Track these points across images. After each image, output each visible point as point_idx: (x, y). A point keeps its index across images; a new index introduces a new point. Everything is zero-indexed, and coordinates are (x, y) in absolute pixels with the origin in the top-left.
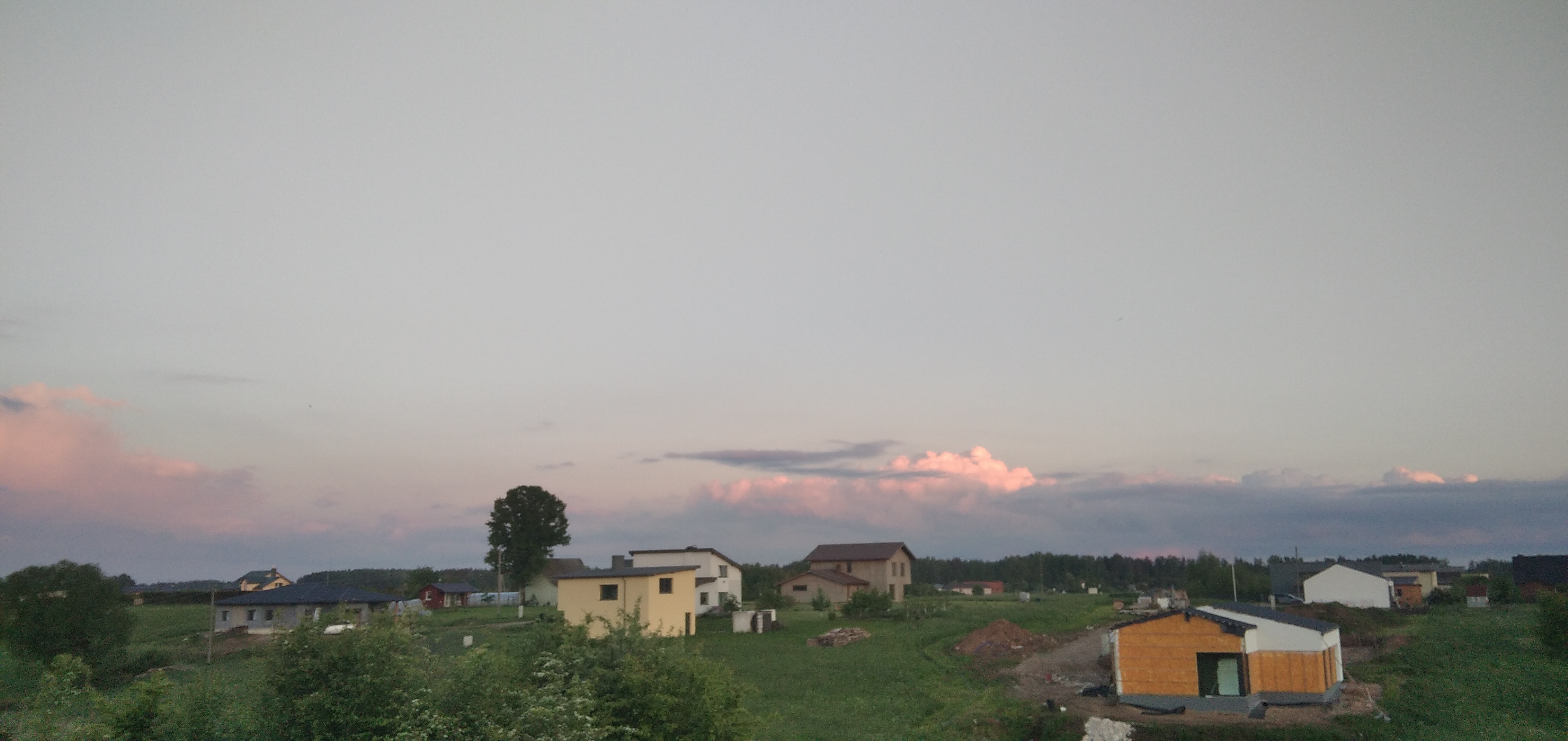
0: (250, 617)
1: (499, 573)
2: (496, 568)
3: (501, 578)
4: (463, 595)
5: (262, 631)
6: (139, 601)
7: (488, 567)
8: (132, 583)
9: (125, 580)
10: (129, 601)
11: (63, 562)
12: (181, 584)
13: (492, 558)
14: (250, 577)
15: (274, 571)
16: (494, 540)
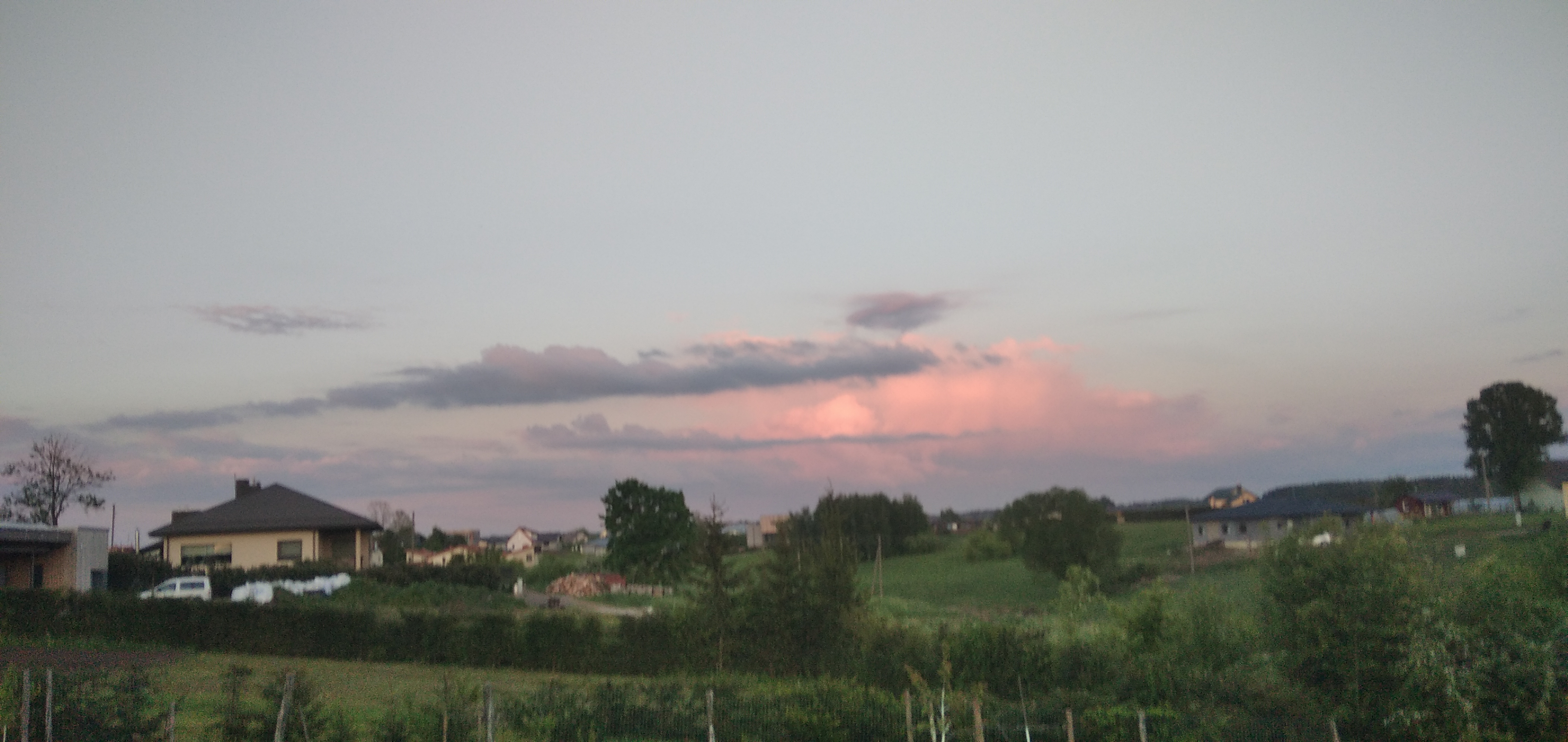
0: (1225, 530)
1: (1485, 478)
2: (1480, 474)
3: (1487, 484)
4: (1445, 504)
5: (1238, 544)
6: (1121, 520)
7: (1470, 473)
8: (1112, 505)
9: (1106, 502)
10: (1113, 519)
11: (1055, 489)
12: (1153, 504)
13: (1473, 462)
14: (1218, 494)
15: (1239, 489)
16: (1473, 443)
